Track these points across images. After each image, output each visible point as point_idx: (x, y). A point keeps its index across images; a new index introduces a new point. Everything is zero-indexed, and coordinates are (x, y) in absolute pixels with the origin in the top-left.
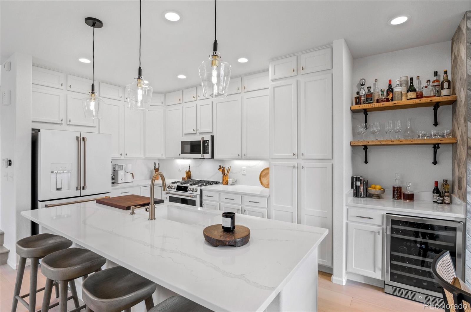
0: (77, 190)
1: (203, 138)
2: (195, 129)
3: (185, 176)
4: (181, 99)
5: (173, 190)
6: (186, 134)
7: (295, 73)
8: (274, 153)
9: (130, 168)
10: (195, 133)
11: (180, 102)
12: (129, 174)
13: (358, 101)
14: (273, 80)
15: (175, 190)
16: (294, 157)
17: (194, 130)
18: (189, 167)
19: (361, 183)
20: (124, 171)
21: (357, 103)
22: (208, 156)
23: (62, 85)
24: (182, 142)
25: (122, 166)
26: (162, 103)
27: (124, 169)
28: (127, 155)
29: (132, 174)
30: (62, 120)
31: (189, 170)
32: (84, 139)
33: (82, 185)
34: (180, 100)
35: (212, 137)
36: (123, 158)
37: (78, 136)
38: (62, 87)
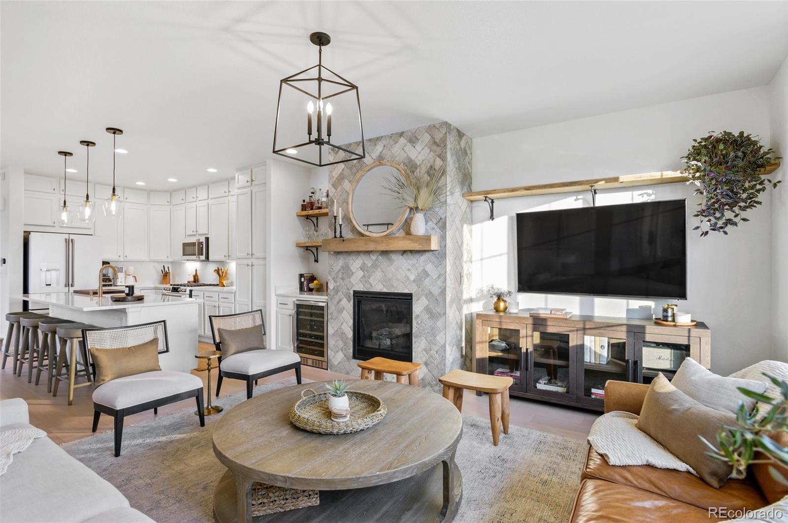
0: (66, 286)
1: (199, 240)
2: (195, 230)
3: (192, 279)
4: (184, 199)
5: (169, 291)
6: (188, 235)
7: (249, 184)
8: (238, 253)
9: (131, 269)
10: (195, 235)
11: (184, 202)
12: (131, 276)
13: (304, 208)
14: (239, 188)
15: (170, 292)
16: (248, 257)
17: (193, 232)
18: (196, 270)
19: (304, 280)
20: (124, 273)
21: (302, 210)
22: (203, 257)
23: (54, 190)
24: (183, 244)
25: (122, 268)
26: (168, 202)
27: (124, 271)
28: (126, 256)
29: (135, 277)
30: (54, 223)
31: (196, 273)
32: (72, 240)
33: (70, 283)
34: (182, 200)
35: (207, 239)
36: (123, 260)
37: (66, 238)
38: (55, 192)
